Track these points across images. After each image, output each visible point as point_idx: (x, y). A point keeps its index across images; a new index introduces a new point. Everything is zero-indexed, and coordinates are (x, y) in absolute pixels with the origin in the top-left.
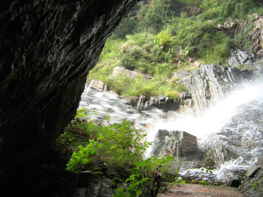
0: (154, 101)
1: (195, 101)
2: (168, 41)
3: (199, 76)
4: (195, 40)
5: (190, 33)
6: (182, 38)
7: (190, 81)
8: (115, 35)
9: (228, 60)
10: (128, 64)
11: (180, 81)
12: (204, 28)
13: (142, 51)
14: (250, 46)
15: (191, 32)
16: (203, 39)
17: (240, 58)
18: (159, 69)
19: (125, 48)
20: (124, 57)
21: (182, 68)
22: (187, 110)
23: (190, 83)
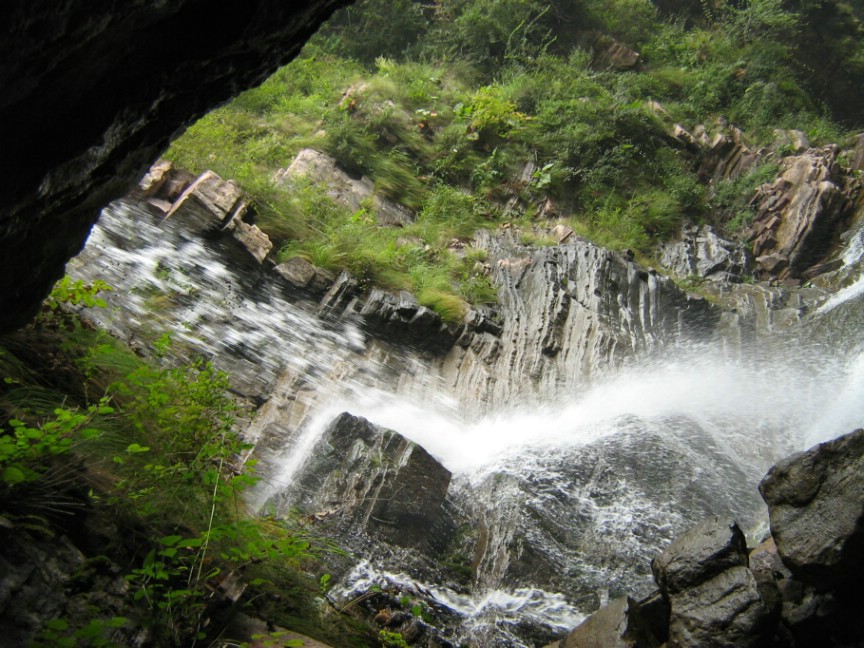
0: (379, 304)
1: (505, 349)
2: (501, 123)
3: (550, 272)
4: (584, 148)
5: (579, 122)
6: (548, 130)
7: (518, 277)
8: (348, 41)
9: (663, 247)
10: (347, 153)
11: (487, 265)
12: (626, 121)
13: (408, 127)
14: (745, 228)
15: (583, 120)
16: (610, 156)
17: (701, 255)
18: (440, 203)
19: (358, 98)
20: (341, 127)
21: (512, 226)
22: (472, 369)
23: (516, 283)
